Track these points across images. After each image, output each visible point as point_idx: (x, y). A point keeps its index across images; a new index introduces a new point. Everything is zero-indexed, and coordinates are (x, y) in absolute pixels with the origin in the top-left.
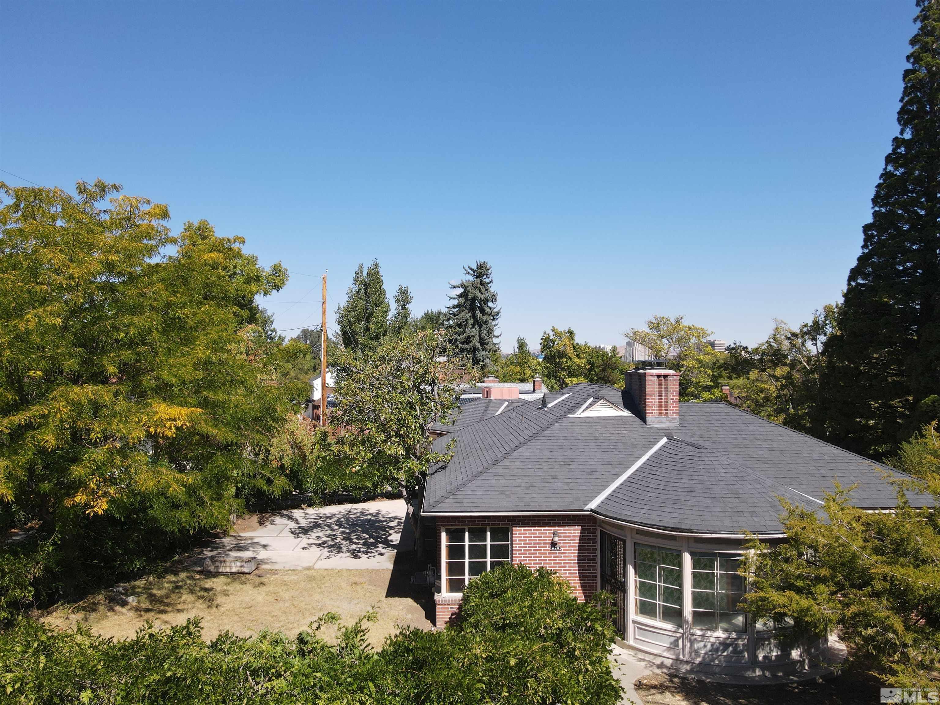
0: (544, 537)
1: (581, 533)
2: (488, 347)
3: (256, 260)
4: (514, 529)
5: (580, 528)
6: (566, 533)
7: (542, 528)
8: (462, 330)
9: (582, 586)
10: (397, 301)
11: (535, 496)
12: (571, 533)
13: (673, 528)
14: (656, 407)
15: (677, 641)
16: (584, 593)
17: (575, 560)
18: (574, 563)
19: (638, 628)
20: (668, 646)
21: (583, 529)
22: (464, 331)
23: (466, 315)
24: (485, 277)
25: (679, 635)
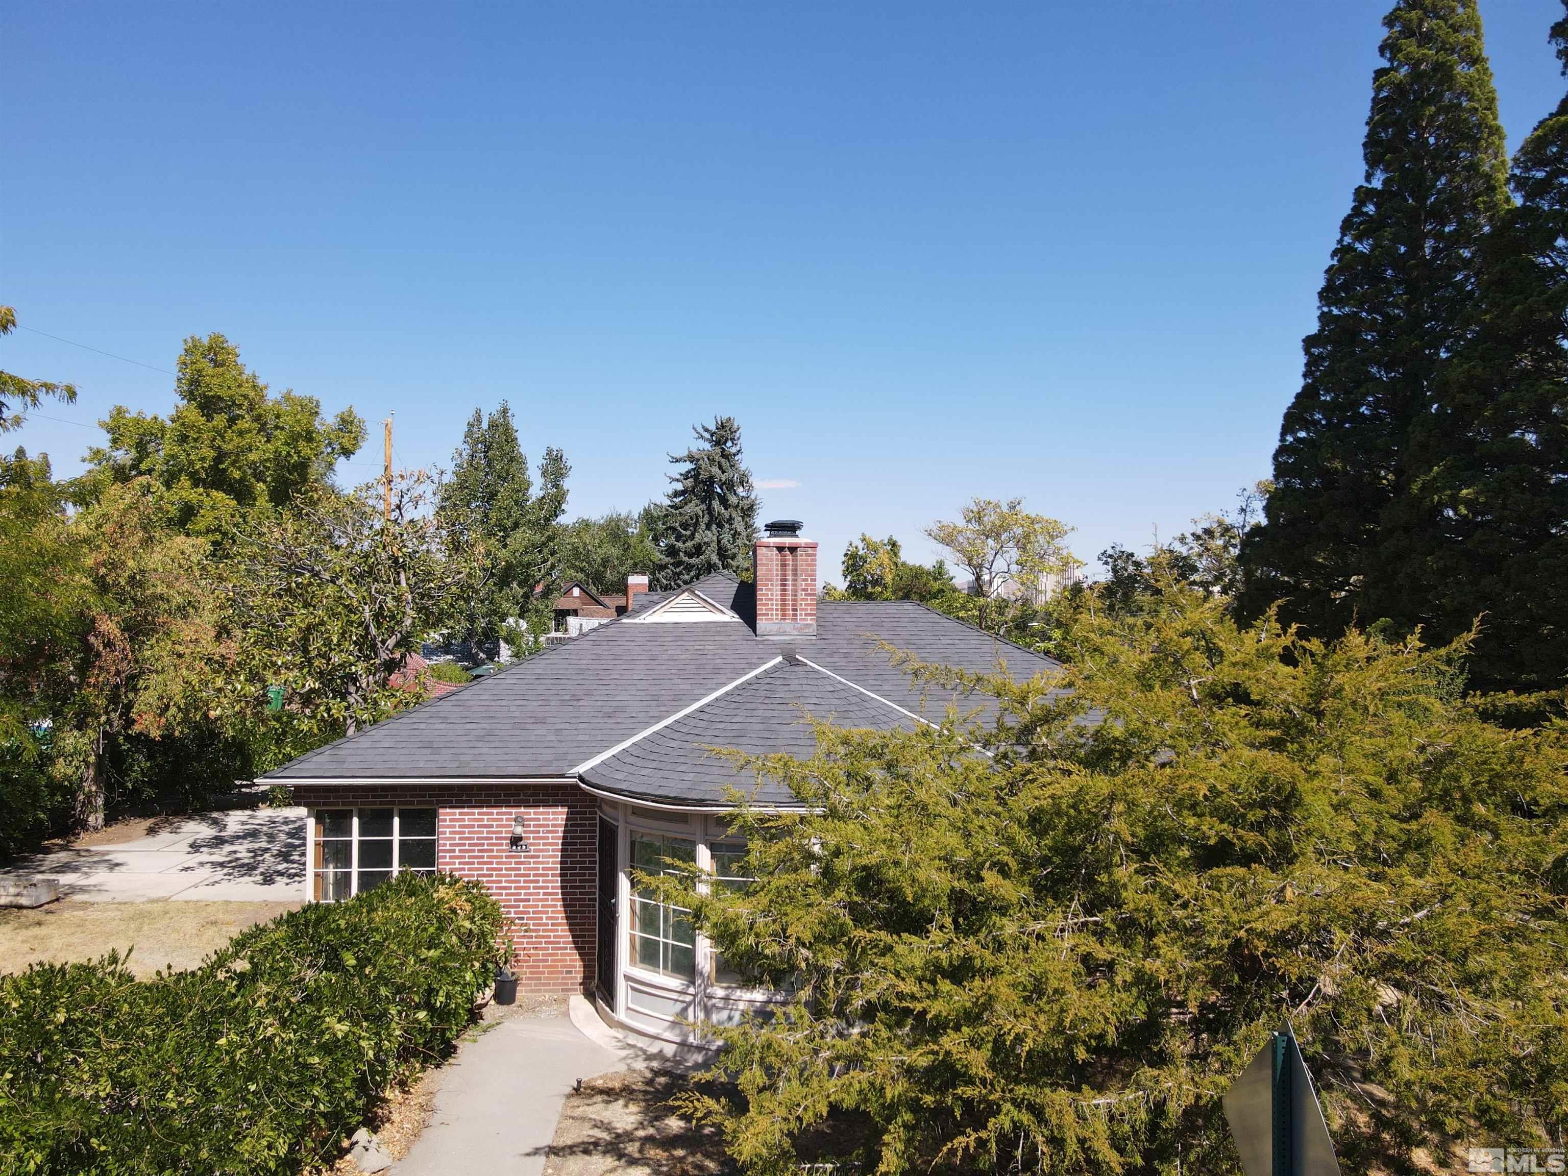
0: (498, 826)
1: (567, 819)
2: (734, 563)
3: (317, 406)
4: (441, 811)
5: (566, 810)
6: (539, 820)
7: (495, 811)
8: (688, 533)
9: (567, 918)
10: (544, 474)
11: (485, 751)
12: (548, 819)
13: (675, 798)
14: (775, 604)
15: (685, 1010)
16: (571, 930)
17: (556, 869)
18: (553, 875)
19: (633, 989)
20: (671, 1019)
21: (572, 813)
22: (693, 535)
23: (694, 508)
24: (729, 444)
25: (688, 998)
